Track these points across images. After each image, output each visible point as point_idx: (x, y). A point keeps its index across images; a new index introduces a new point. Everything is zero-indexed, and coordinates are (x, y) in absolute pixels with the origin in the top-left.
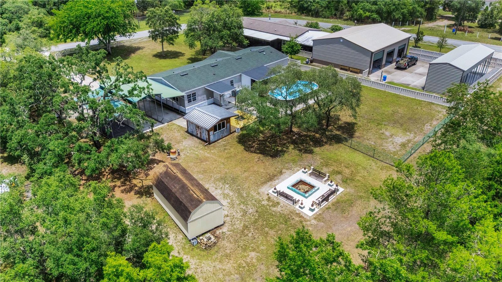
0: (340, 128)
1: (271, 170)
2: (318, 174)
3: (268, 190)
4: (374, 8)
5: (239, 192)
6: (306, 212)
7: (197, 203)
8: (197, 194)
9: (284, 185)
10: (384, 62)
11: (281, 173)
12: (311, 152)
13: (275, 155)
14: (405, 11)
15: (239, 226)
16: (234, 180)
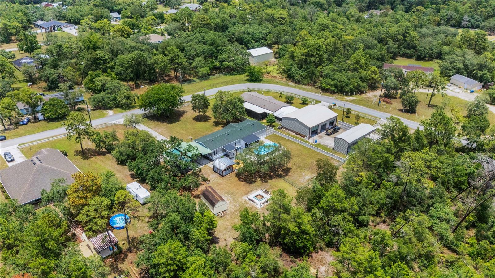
0: (283, 171)
1: (248, 190)
2: (266, 192)
3: (245, 198)
4: (332, 83)
6: (259, 207)
7: (218, 201)
8: (218, 198)
9: (252, 196)
10: (319, 131)
11: (252, 191)
12: (267, 182)
13: (251, 182)
14: (352, 86)
15: (233, 211)
16: (232, 193)
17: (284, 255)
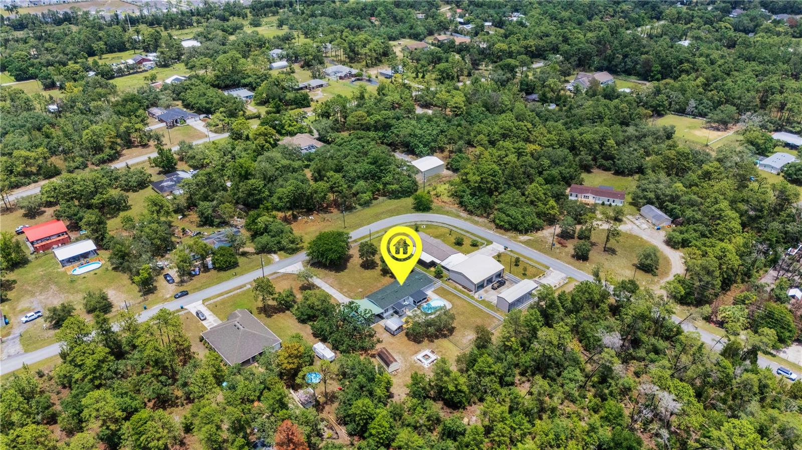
0: (448, 330)
1: (417, 350)
2: (433, 352)
3: (415, 358)
4: (507, 219)
5: (404, 358)
6: (426, 366)
7: (392, 362)
8: (392, 359)
9: (420, 356)
10: (485, 284)
11: (420, 350)
12: (433, 342)
13: (419, 342)
14: (526, 225)
15: (404, 369)
16: (403, 353)
17: (445, 407)
